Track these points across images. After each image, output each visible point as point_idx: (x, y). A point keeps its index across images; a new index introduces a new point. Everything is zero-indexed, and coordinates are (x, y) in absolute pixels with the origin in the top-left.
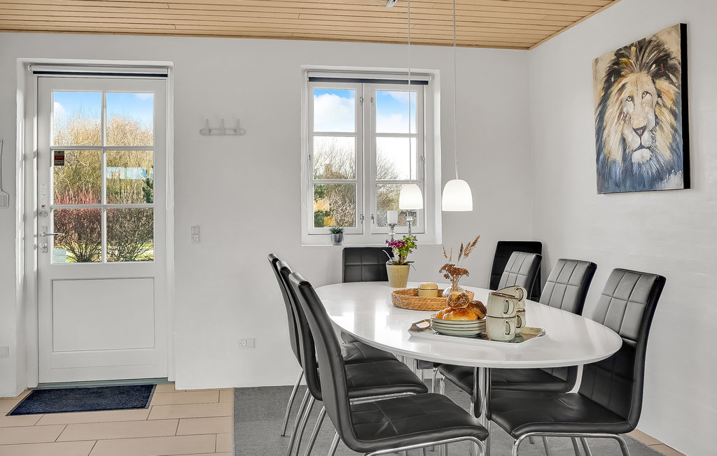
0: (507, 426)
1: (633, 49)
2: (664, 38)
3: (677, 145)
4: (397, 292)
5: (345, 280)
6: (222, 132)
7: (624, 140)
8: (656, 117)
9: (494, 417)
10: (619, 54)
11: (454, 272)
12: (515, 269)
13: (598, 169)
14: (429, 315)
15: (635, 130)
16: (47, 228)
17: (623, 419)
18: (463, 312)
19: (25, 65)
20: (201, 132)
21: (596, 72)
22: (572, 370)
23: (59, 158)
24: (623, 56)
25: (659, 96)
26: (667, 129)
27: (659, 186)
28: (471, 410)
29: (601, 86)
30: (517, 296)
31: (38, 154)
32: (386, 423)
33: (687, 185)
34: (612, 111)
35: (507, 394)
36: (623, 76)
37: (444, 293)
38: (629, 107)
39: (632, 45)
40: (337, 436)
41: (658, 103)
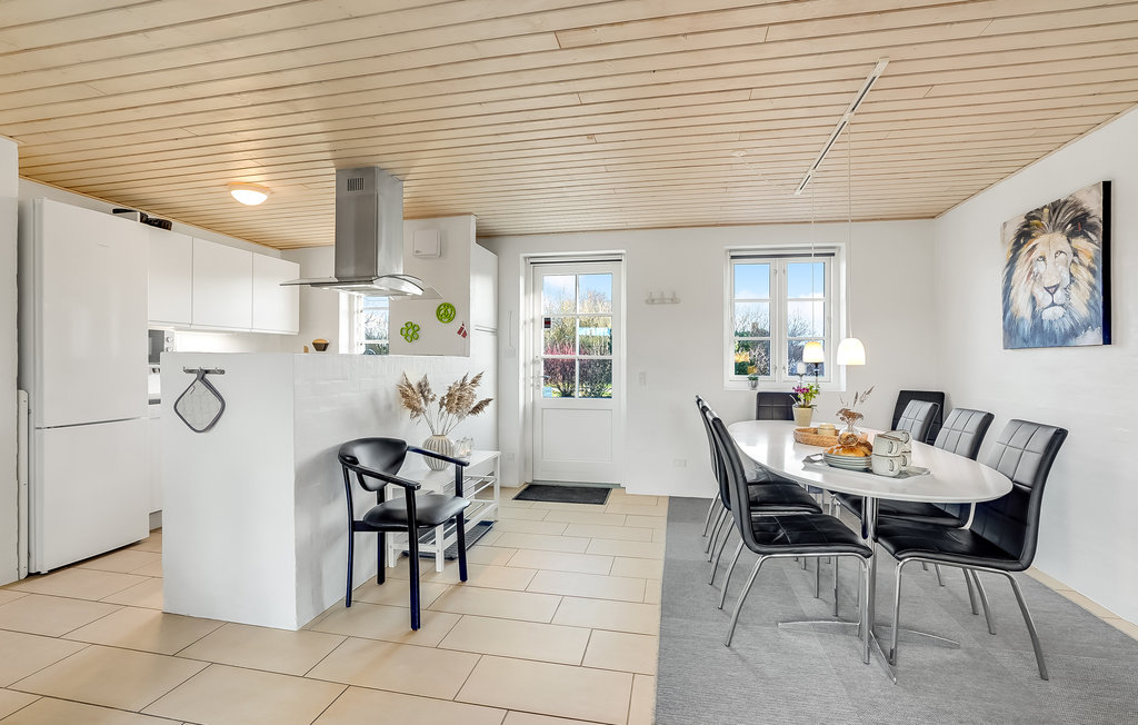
0: (892, 549)
1: (1046, 210)
2: (1081, 197)
3: (1096, 302)
4: (799, 430)
5: (758, 418)
6: (662, 301)
7: (1033, 299)
8: (1071, 275)
9: (880, 540)
10: (1030, 217)
11: (849, 415)
12: (912, 415)
13: (1004, 327)
14: (821, 450)
15: (1047, 289)
16: (539, 372)
17: (1015, 558)
18: (852, 450)
19: (525, 258)
20: (647, 301)
21: (1004, 235)
22: (965, 507)
23: (547, 323)
24: (1034, 218)
25: (1075, 254)
26: (1085, 287)
27: (1073, 342)
28: (859, 533)
29: (1010, 247)
30: (903, 439)
31: (533, 320)
32: (782, 533)
33: (1107, 339)
34: (1021, 270)
35: (894, 523)
36: (1034, 237)
37: (840, 433)
38: (1040, 267)
39: (1045, 207)
40: (742, 541)
41: (1073, 261)
